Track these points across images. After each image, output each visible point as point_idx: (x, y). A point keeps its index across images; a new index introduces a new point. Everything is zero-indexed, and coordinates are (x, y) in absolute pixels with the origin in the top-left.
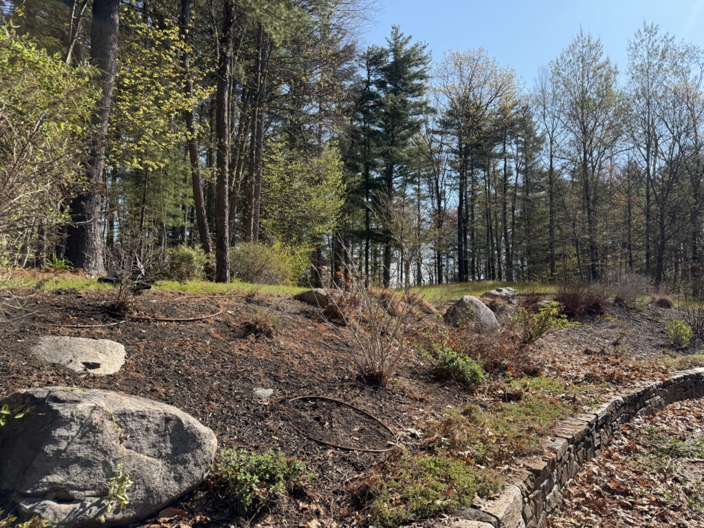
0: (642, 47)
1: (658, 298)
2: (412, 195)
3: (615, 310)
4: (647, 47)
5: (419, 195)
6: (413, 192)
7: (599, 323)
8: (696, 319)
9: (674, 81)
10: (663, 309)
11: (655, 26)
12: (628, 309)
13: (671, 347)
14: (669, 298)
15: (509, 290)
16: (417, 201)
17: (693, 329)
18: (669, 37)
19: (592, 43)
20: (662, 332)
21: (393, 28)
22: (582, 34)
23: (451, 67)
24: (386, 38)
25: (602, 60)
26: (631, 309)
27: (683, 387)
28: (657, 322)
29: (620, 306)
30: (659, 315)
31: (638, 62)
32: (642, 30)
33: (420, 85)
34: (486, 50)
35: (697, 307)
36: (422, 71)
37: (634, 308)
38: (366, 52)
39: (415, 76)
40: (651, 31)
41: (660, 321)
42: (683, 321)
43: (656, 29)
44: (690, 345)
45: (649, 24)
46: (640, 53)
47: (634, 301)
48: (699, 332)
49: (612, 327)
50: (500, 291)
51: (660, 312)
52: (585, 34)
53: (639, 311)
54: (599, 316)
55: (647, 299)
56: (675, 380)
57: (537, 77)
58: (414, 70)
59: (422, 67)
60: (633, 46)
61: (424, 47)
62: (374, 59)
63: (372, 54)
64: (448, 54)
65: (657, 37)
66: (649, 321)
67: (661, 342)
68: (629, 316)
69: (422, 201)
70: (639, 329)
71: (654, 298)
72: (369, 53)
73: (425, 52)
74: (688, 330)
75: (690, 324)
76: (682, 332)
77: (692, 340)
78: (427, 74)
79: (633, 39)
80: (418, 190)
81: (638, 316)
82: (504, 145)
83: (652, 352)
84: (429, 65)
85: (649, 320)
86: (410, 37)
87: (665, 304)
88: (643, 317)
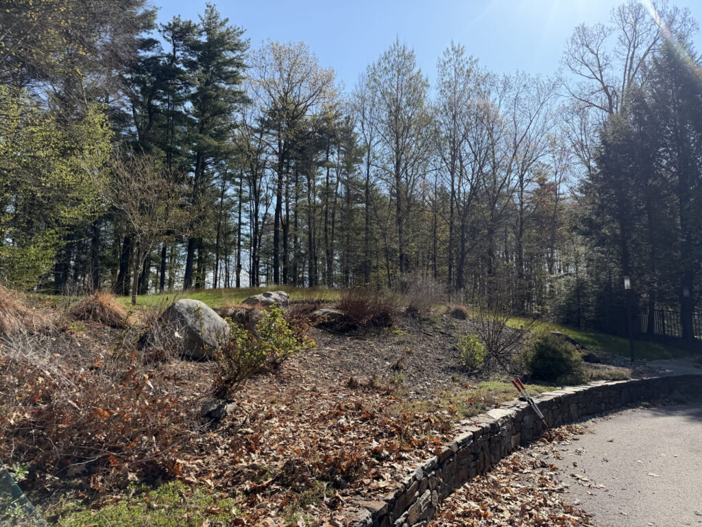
0: (450, 66)
1: (453, 307)
2: (234, 196)
3: (407, 322)
4: (454, 66)
5: (240, 197)
6: (234, 193)
7: (385, 338)
8: (491, 332)
9: (476, 100)
10: (458, 320)
11: (461, 46)
12: (422, 321)
13: (462, 370)
14: (464, 308)
15: (280, 295)
16: (238, 203)
17: (488, 345)
18: (473, 60)
19: (406, 53)
20: (454, 349)
21: (208, 6)
22: (397, 44)
23: (270, 58)
24: (200, 16)
25: (415, 71)
26: (424, 320)
27: (472, 453)
28: (450, 336)
29: (413, 317)
30: (453, 327)
31: (446, 79)
32: (450, 50)
33: (236, 72)
34: (307, 45)
35: (492, 319)
36: (238, 58)
37: (428, 319)
38: (172, 23)
39: (231, 62)
40: (459, 52)
41: (454, 335)
42: (477, 336)
43: (462, 49)
44: (484, 367)
45: (456, 45)
46: (448, 71)
47: (428, 311)
48: (494, 349)
49: (399, 343)
50: (269, 295)
51: (454, 324)
52: (401, 44)
53: (432, 323)
54: (386, 329)
55: (443, 308)
56: (458, 444)
57: (357, 83)
58: (229, 55)
59: (238, 53)
60: (442, 64)
61: (242, 33)
62: (180, 32)
63: (178, 26)
64: (266, 42)
65: (463, 57)
66: (441, 335)
67: (452, 363)
68: (420, 328)
69: (243, 204)
70: (429, 346)
71: (449, 308)
72: (176, 25)
73: (242, 38)
74: (481, 347)
75: (484, 339)
76: (475, 349)
77: (487, 358)
78: (245, 62)
79: (442, 57)
80: (240, 192)
81: (430, 329)
82: (327, 154)
83: (439, 378)
84: (246, 52)
85: (442, 333)
86: (227, 20)
87: (460, 315)
88: (435, 330)
